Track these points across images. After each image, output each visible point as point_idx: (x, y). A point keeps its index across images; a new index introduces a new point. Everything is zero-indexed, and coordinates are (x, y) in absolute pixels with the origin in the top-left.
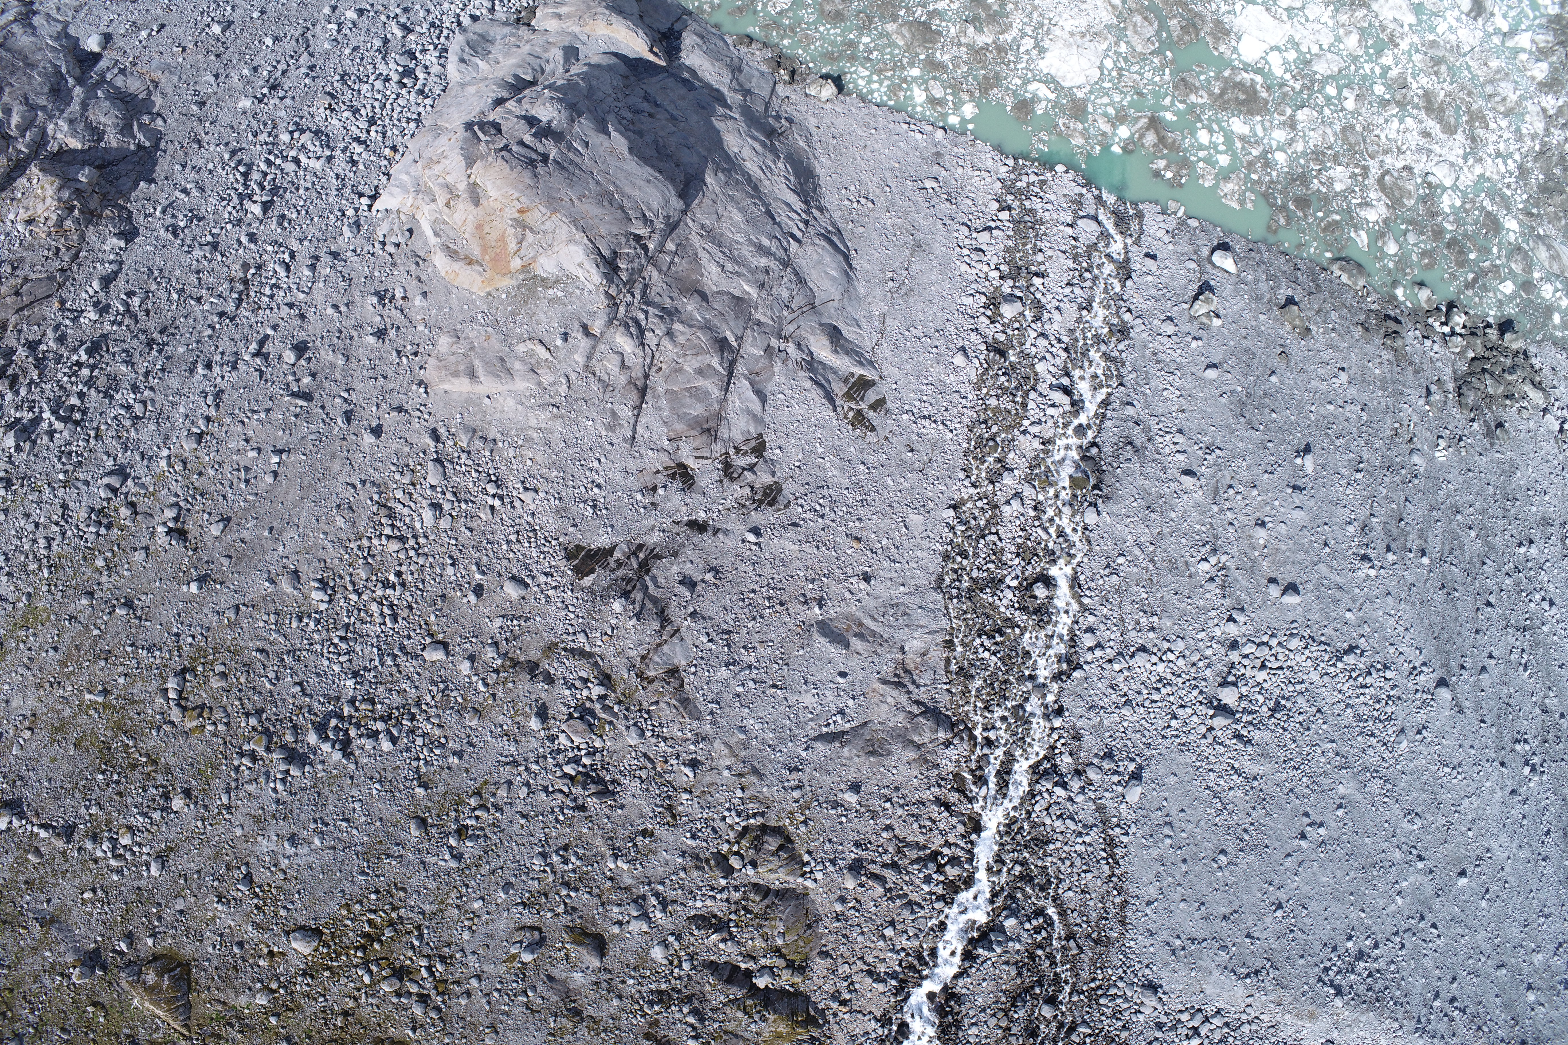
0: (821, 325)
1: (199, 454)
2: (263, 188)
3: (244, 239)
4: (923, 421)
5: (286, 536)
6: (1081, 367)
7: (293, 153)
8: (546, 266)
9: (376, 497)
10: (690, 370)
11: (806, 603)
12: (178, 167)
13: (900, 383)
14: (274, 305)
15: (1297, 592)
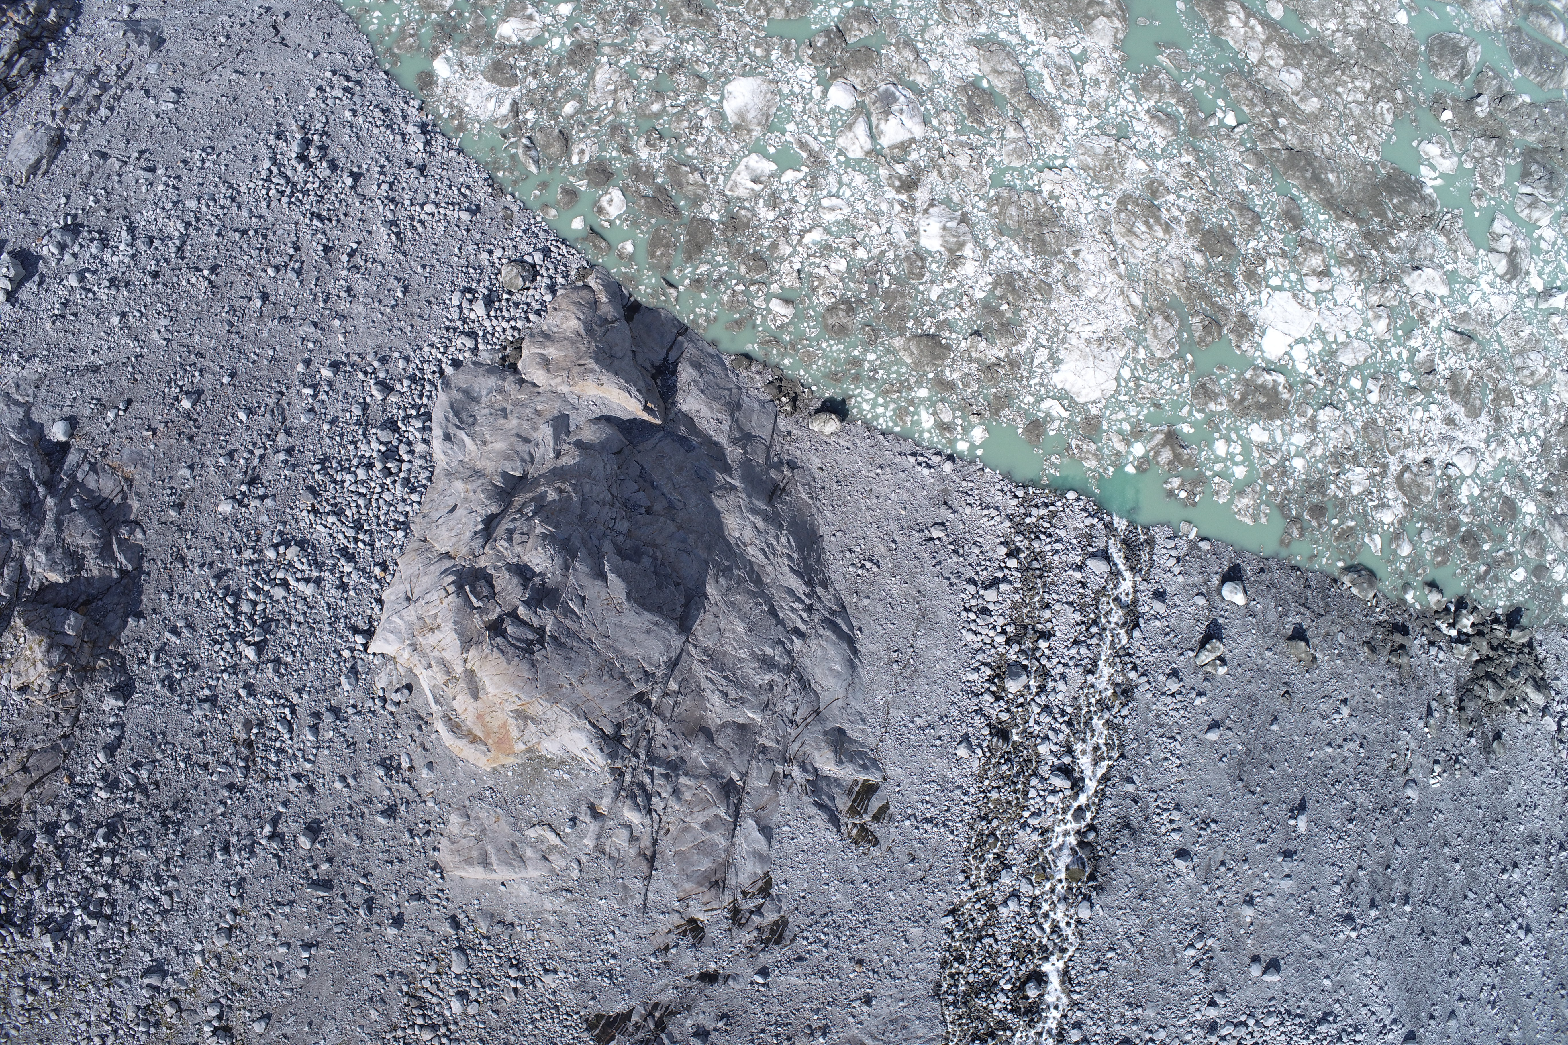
0: (825, 733)
1: (231, 949)
2: (254, 624)
3: (243, 692)
4: (925, 826)
5: (325, 1030)
6: (1084, 741)
7: (280, 575)
8: (550, 748)
9: (405, 989)
10: (697, 827)
11: (812, 1034)
12: (164, 596)
13: (904, 784)
14: (281, 774)
15: (1278, 970)
